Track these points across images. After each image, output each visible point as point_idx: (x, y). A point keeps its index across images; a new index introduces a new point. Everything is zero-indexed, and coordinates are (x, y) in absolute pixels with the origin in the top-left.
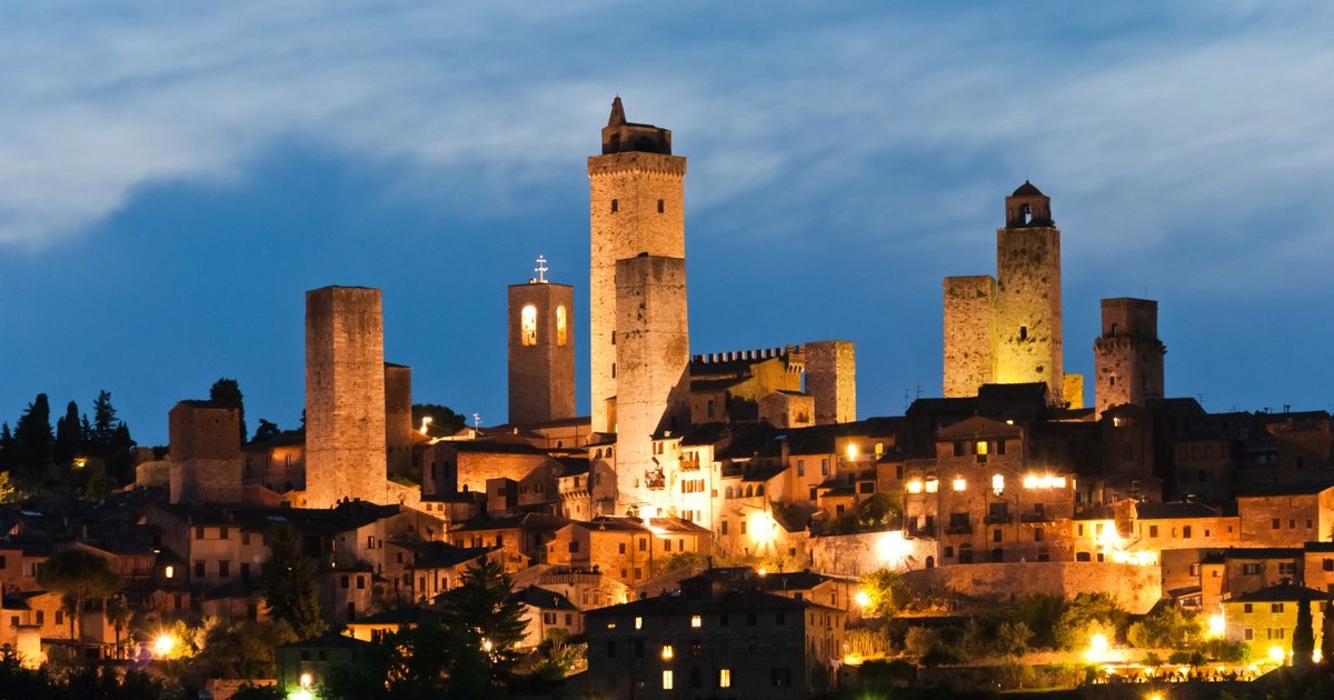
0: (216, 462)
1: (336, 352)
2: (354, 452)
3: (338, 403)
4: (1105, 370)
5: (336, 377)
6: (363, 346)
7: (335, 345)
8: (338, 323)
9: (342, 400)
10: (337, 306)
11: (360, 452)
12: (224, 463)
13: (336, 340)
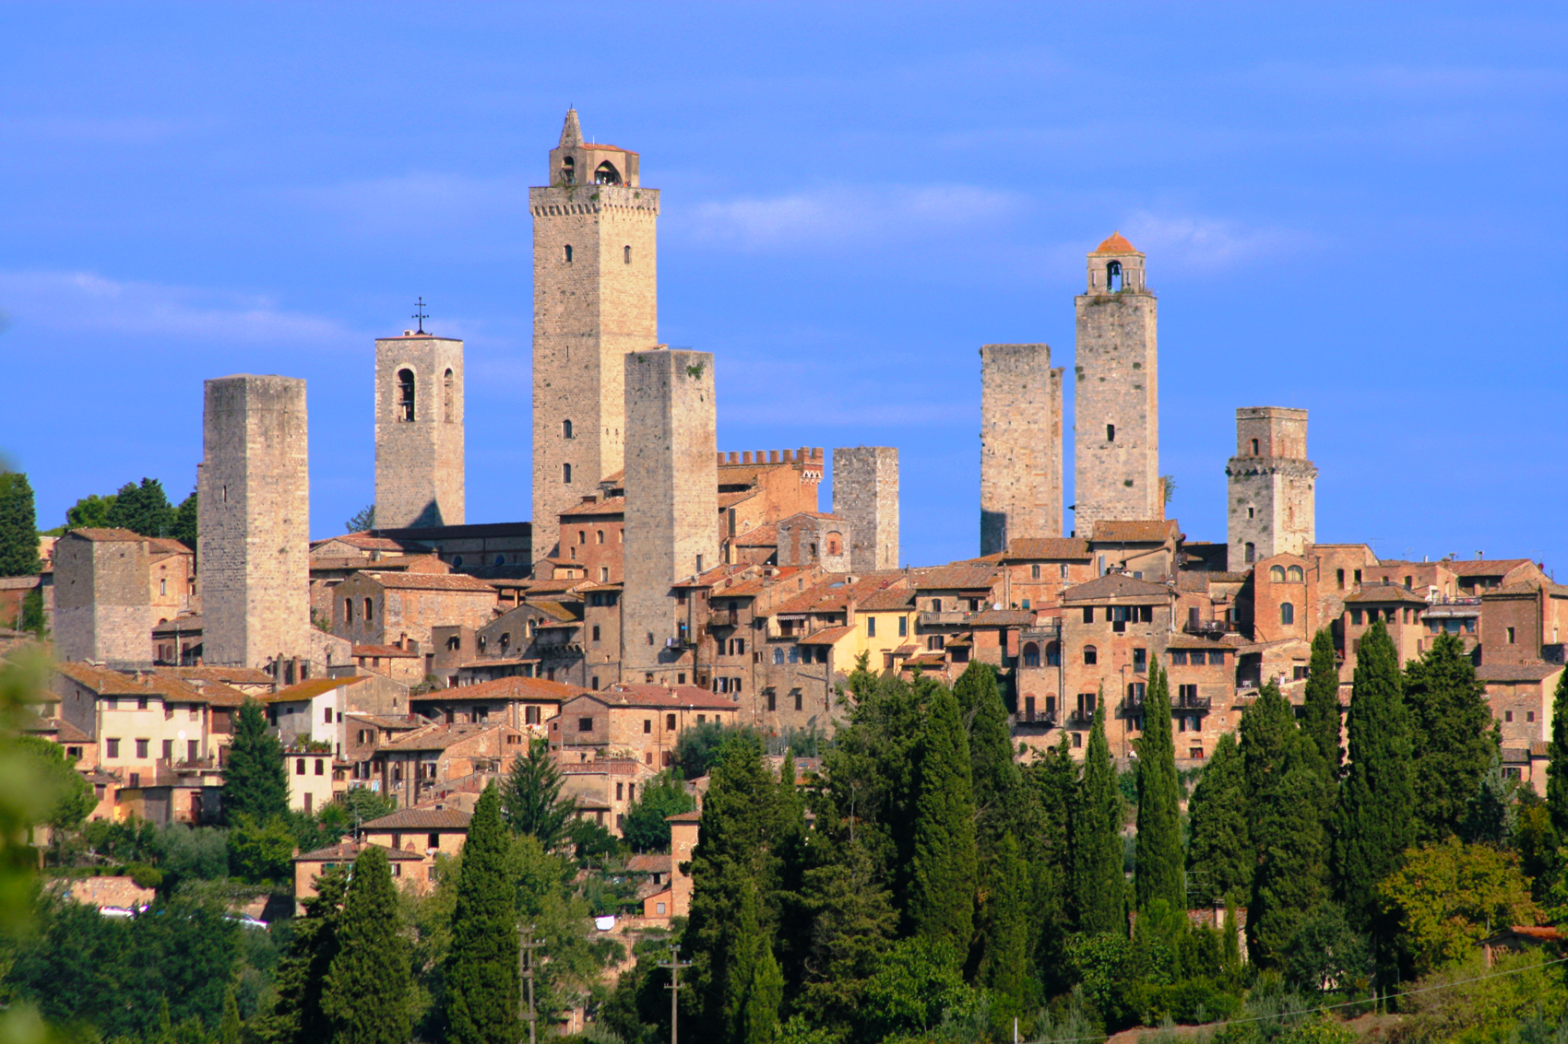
0: (121, 608)
1: (249, 462)
2: (271, 592)
3: (251, 528)
4: (1240, 501)
5: (249, 494)
6: (283, 454)
7: (249, 453)
8: (252, 423)
9: (257, 523)
10: (252, 402)
11: (278, 592)
12: (130, 610)
13: (249, 445)
